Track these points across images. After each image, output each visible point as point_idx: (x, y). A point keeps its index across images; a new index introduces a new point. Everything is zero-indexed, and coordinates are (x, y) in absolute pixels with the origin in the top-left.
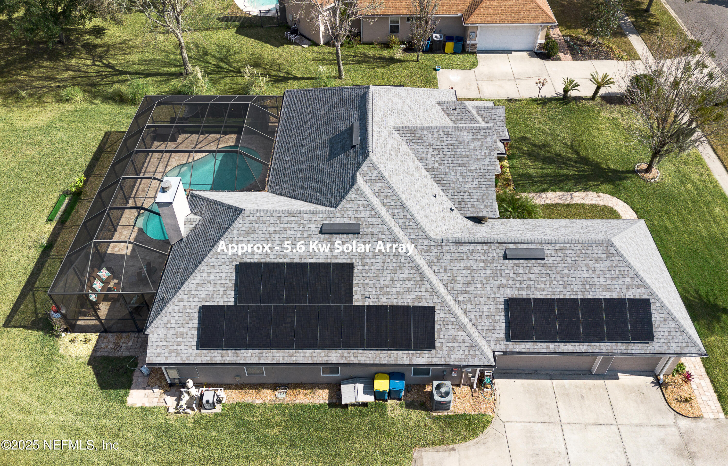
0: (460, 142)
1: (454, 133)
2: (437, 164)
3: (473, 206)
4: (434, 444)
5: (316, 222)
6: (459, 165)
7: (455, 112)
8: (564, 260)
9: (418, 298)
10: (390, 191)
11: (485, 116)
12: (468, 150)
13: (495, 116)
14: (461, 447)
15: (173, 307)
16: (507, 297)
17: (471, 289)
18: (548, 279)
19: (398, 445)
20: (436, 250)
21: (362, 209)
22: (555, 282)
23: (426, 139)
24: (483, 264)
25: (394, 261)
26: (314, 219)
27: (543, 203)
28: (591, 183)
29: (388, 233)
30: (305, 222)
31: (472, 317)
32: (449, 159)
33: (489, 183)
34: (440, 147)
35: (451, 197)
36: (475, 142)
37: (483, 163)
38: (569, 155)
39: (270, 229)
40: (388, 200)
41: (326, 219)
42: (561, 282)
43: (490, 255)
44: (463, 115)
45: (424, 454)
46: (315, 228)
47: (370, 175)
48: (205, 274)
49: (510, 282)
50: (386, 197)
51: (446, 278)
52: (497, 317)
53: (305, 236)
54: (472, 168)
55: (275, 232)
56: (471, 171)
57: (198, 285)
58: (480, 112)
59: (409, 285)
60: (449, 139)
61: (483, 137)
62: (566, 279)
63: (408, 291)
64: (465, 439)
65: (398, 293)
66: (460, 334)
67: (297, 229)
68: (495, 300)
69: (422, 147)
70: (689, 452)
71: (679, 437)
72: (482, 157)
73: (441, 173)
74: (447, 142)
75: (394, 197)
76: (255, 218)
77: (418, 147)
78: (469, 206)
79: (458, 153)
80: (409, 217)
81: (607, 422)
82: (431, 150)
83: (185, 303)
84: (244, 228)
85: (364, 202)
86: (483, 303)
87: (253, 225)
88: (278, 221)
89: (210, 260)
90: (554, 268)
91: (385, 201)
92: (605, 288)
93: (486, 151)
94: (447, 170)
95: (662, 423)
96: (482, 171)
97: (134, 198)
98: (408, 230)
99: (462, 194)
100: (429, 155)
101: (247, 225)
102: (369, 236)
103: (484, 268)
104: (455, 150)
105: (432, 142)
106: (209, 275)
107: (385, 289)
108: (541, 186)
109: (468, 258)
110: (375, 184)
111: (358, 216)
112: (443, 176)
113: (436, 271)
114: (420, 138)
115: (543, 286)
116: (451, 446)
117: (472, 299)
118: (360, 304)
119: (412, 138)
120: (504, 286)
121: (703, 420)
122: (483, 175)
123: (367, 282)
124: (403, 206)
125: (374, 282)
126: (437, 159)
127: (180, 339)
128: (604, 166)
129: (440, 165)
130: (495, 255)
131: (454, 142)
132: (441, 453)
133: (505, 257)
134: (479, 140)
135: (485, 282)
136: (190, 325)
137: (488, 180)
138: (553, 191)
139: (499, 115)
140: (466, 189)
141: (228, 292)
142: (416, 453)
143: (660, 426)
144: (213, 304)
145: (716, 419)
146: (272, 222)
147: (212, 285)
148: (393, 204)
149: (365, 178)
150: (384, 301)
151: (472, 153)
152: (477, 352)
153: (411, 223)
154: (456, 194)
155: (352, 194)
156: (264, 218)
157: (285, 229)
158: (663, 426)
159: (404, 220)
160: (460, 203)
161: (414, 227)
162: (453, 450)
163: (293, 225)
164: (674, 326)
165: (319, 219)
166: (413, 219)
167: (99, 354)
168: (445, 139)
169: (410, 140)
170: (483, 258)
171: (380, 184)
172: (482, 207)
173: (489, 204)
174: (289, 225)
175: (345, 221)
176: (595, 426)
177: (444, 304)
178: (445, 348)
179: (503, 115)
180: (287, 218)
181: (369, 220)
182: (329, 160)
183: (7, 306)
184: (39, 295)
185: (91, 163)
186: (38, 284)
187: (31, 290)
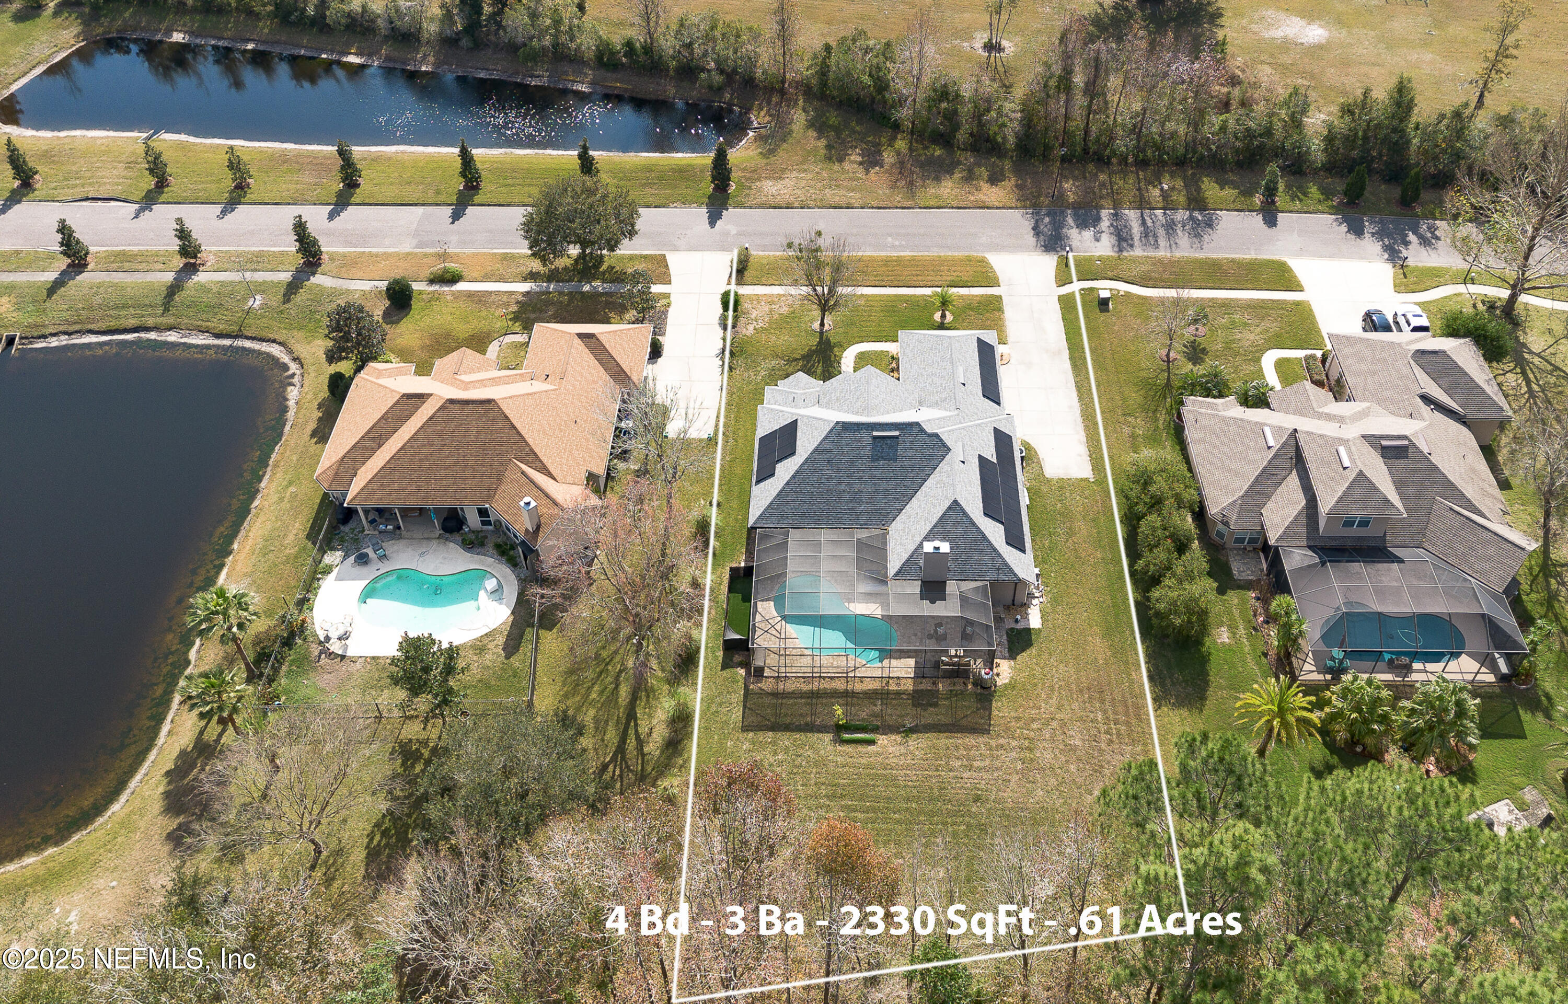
26: (959, 468)
28: (834, 352)
46: (965, 471)
47: (929, 421)
59: (986, 437)
83: (1009, 556)
85: (949, 436)
155: (945, 441)
167: (1006, 655)
182: (895, 460)
183: (970, 740)
184: (960, 714)
185: (792, 731)
186: (948, 720)
187: (953, 725)
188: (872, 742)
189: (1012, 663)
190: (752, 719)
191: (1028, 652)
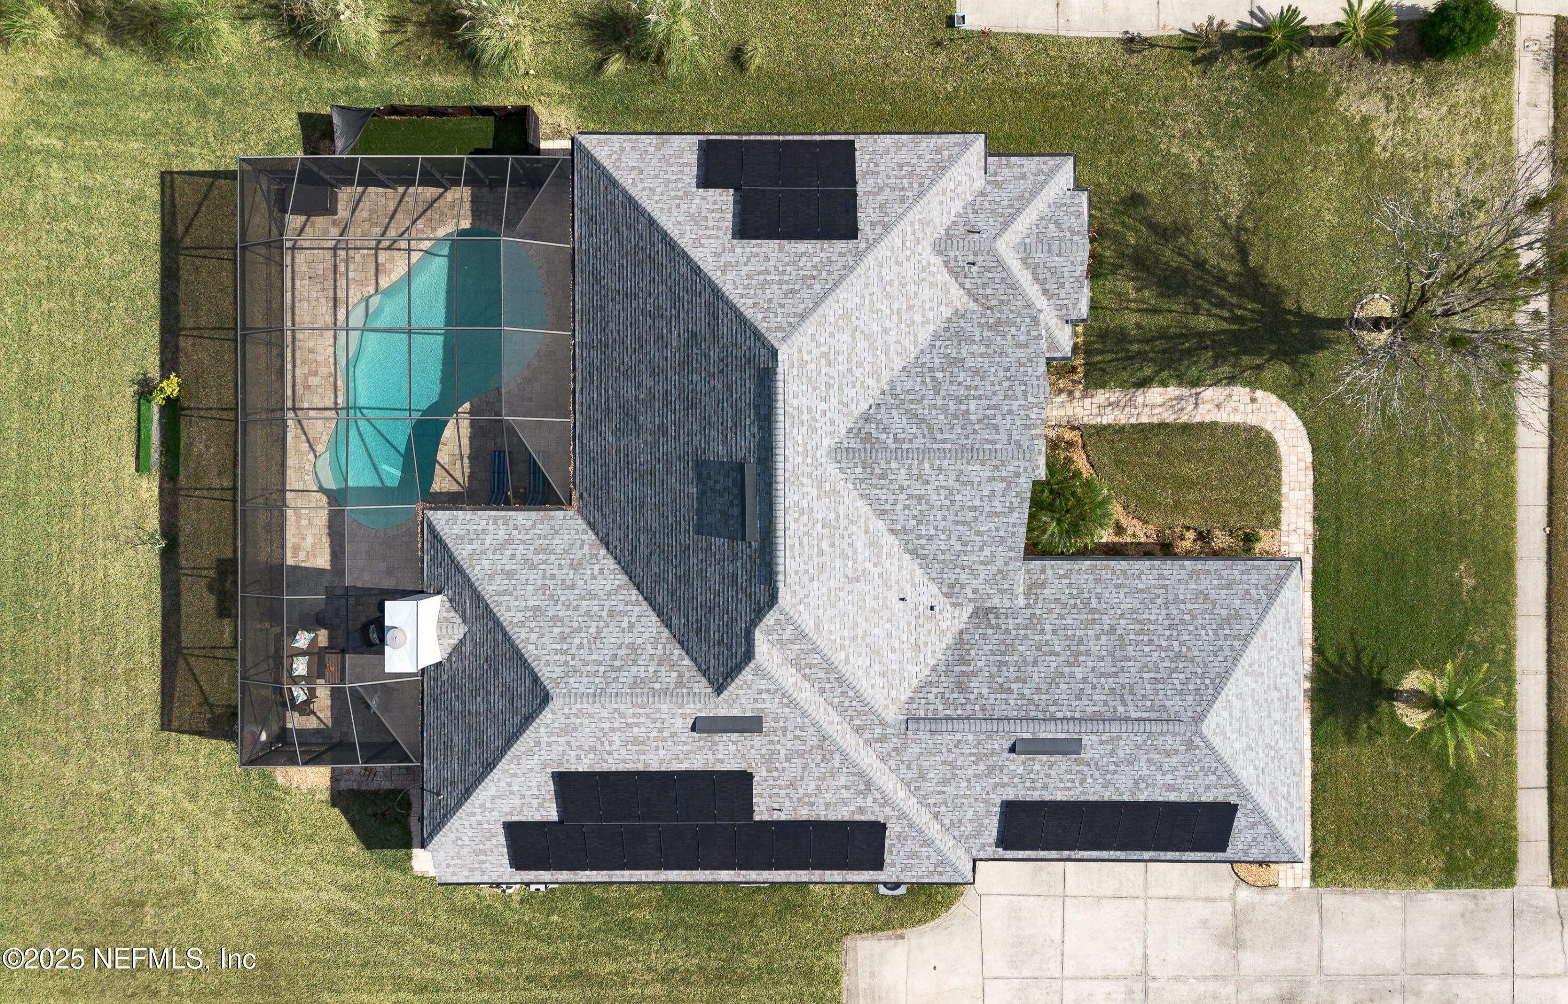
0: (964, 483)
1: (952, 467)
2: (914, 522)
3: (975, 591)
4: (874, 929)
5: (683, 716)
6: (957, 523)
7: (974, 269)
8: (1112, 753)
9: (861, 810)
10: (818, 656)
11: (1040, 271)
12: (978, 497)
13: (1064, 269)
14: (912, 933)
15: (460, 822)
16: (1005, 798)
17: (951, 789)
18: (1080, 776)
19: (822, 932)
20: (895, 740)
21: (765, 695)
22: (1089, 780)
23: (894, 477)
24: (974, 759)
25: (823, 765)
26: (680, 711)
27: (1133, 421)
28: (1246, 360)
29: (812, 729)
30: (664, 716)
31: (947, 822)
32: (939, 514)
33: (1011, 554)
34: (923, 492)
35: (934, 575)
36: (994, 483)
37: (1005, 520)
38: (1223, 265)
39: (603, 725)
40: (814, 671)
41: (700, 710)
42: (1100, 781)
43: (989, 746)
44: (991, 275)
45: (859, 943)
46: (682, 724)
47: (780, 632)
48: (503, 784)
49: (1016, 780)
50: (810, 666)
51: (909, 776)
52: (986, 821)
53: (666, 734)
54: (983, 529)
55: (612, 730)
56: (978, 533)
57: (493, 798)
58: (1030, 261)
59: (845, 794)
60: (941, 477)
61: (1012, 474)
62: (1109, 776)
63: (844, 802)
64: (920, 921)
65: (827, 805)
66: (924, 850)
67: (651, 725)
68: (988, 802)
69: (885, 491)
70: (1237, 939)
71: (1230, 917)
72: (1006, 510)
73: (920, 537)
74: (937, 483)
75: (825, 665)
76: (574, 711)
77: (877, 491)
78: (968, 590)
79: (958, 504)
80: (851, 694)
81: (1132, 894)
82: (902, 497)
83: (479, 818)
84: (556, 725)
85: (770, 687)
86: (966, 805)
87: (573, 720)
88: (616, 715)
89: (506, 767)
90: (1092, 763)
91: (807, 671)
92: (1171, 788)
93: (1014, 500)
94: (932, 532)
95: (1213, 895)
96: (1002, 533)
97: (294, 409)
98: (849, 713)
99: (958, 571)
100: (899, 507)
101: (562, 720)
102: (779, 733)
103: (975, 763)
104: (951, 498)
105: (906, 483)
106: (509, 785)
107: (806, 799)
108: (1142, 368)
109: (949, 750)
110: (789, 646)
111: (759, 706)
112: (923, 542)
113: (893, 767)
114: (883, 476)
115: (1069, 785)
116: (899, 932)
117: (949, 801)
118: (765, 817)
119: (866, 476)
120: (1003, 785)
121: (1276, 890)
122: (1002, 540)
123: (775, 791)
124: (840, 680)
125: (789, 791)
126: (915, 512)
127: (483, 857)
128: (1289, 304)
129: (920, 522)
130: (997, 747)
131: (951, 483)
132: (883, 942)
133: (1012, 749)
134: (1003, 479)
135: (973, 780)
136: (494, 842)
137: (1011, 549)
138: (1164, 384)
139: (1073, 268)
140: (965, 563)
141: (547, 804)
142: (848, 942)
143: (1208, 899)
144: (523, 819)
145: (1294, 889)
146: (606, 715)
147: (518, 796)
148: (822, 675)
149: (770, 638)
150: (803, 814)
151: (986, 504)
152: (948, 869)
153: (854, 703)
154: (946, 570)
155: (747, 674)
156: (590, 711)
157: (630, 725)
158: (1213, 900)
159: (842, 699)
160: (951, 586)
161: (859, 708)
162: (902, 937)
163: (643, 720)
164: (1265, 831)
165: (689, 711)
166: (858, 697)
167: (343, 786)
168: (933, 477)
169: (862, 481)
170: (975, 751)
171: (799, 647)
172: (992, 591)
173: (1006, 587)
174: (636, 720)
175: (736, 712)
176: (1113, 901)
177: (902, 816)
178: (898, 865)
179: (1081, 268)
180: (631, 711)
181: (778, 711)
182: (699, 531)
183: (150, 685)
184: (199, 665)
185: (163, 287)
186: (186, 639)
187: (179, 651)
188: (141, 467)
189: (326, 796)
190: (186, 197)
191: (350, 835)
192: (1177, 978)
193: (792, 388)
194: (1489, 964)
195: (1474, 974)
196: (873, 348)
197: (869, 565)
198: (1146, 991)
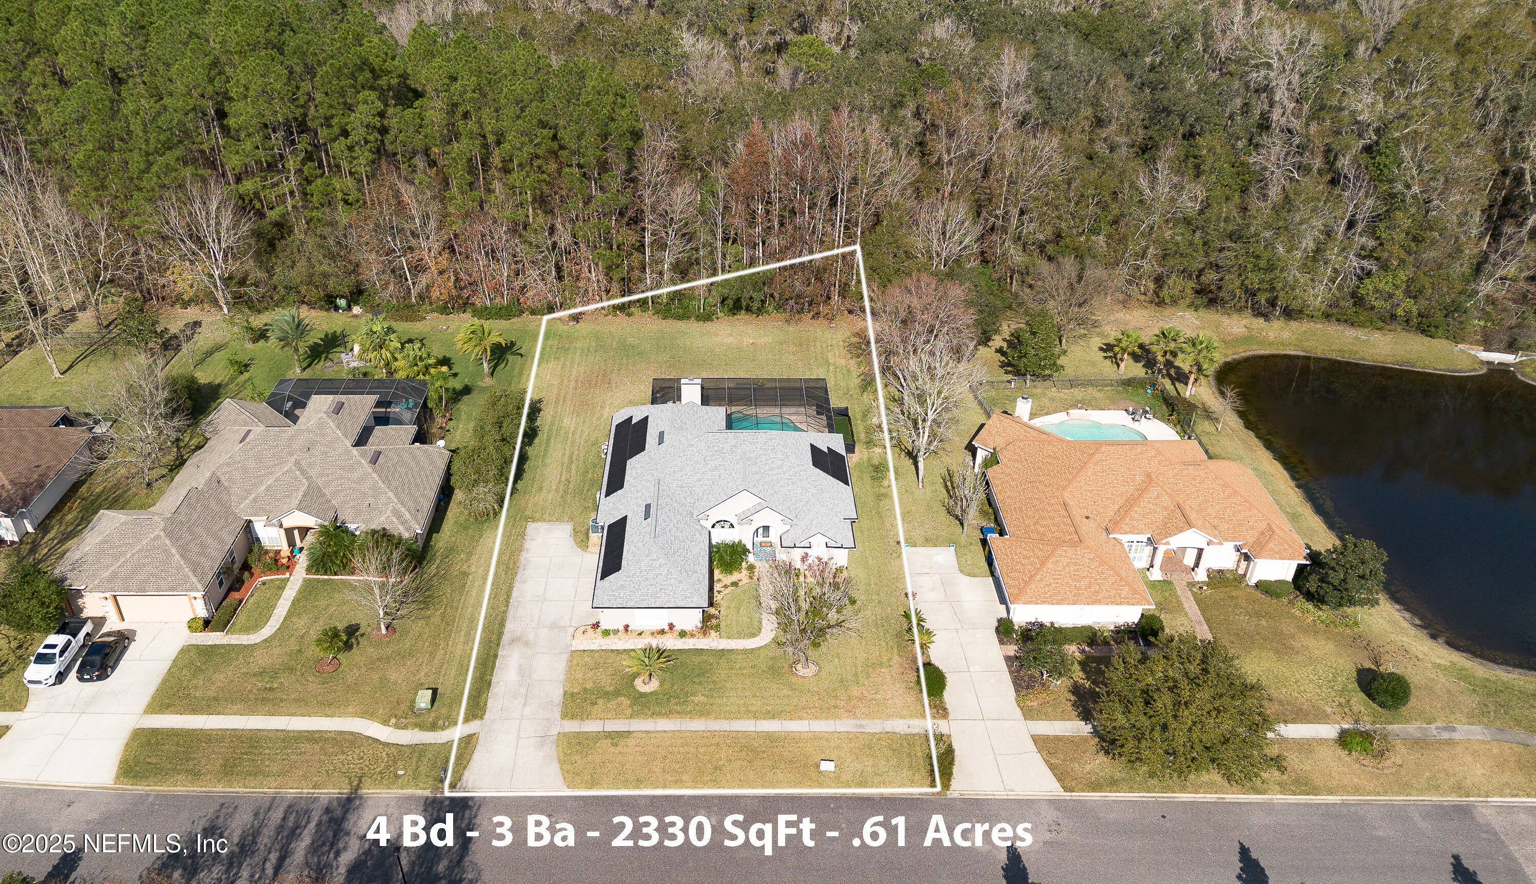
192: (541, 610)
193: (764, 435)
194: (527, 711)
195: (525, 705)
196: (779, 468)
197: (709, 466)
198: (538, 601)
